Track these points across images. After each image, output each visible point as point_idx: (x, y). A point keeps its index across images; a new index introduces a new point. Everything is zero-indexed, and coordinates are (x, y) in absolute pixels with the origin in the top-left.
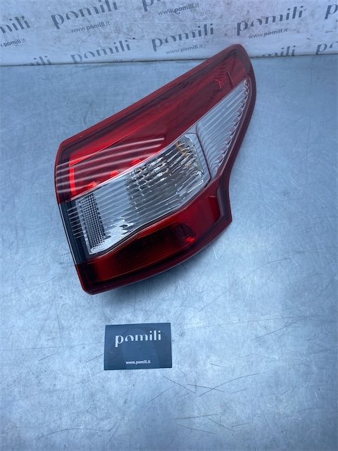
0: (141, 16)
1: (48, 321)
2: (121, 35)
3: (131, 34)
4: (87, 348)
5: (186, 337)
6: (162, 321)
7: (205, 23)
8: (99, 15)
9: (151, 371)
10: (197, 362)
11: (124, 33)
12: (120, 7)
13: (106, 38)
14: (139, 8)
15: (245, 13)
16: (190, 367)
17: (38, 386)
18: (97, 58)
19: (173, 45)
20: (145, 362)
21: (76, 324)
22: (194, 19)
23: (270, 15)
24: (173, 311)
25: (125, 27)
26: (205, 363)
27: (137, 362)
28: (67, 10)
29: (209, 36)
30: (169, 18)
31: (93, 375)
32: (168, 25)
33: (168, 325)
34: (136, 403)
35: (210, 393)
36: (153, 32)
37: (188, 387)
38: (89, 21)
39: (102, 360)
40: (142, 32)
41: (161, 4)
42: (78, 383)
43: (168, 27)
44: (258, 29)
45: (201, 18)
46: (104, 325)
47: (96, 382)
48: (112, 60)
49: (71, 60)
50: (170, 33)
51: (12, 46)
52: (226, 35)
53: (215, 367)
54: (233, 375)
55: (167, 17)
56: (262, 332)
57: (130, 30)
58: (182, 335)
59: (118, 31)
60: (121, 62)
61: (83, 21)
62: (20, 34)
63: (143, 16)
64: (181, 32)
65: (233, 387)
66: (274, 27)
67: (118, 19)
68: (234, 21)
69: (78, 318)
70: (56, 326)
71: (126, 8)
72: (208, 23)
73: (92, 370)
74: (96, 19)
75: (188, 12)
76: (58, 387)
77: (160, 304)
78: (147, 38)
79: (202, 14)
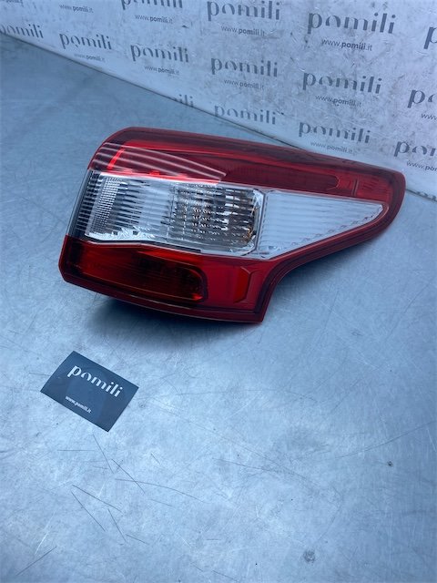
0: (297, 93)
1: (24, 316)
2: (271, 105)
3: (281, 107)
4: (40, 361)
5: (144, 411)
6: (132, 381)
7: (362, 127)
8: (257, 75)
9: (85, 421)
10: (137, 443)
11: (275, 104)
12: (280, 75)
13: (255, 101)
14: (298, 84)
15: (410, 134)
16: (128, 443)
18: (238, 120)
19: (320, 138)
20: (85, 408)
21: (47, 333)
22: (352, 118)
24: (150, 378)
25: (278, 97)
26: (145, 450)
27: (77, 404)
28: (228, 59)
29: (363, 143)
30: (326, 107)
31: (27, 389)
32: (322, 114)
33: (134, 388)
34: (46, 443)
35: (128, 483)
36: (305, 115)
37: (110, 462)
38: (244, 77)
39: (45, 380)
40: (293, 111)
41: (321, 88)
42: (7, 387)
43: (322, 116)
44: (420, 158)
45: (360, 120)
46: (72, 349)
47: (25, 397)
48: (252, 128)
49: (213, 111)
50: (322, 123)
51: (165, 74)
52: (381, 150)
53: (153, 461)
54: (167, 481)
55: (325, 104)
56: (230, 457)
57: (282, 102)
58: (142, 406)
59: (269, 99)
60: (262, 134)
61: (239, 75)
62: (177, 65)
63: (300, 94)
64: (333, 127)
65: (157, 494)
67: (273, 87)
68: (394, 138)
69: (53, 329)
70: (29, 323)
71: (285, 78)
72: (366, 128)
73: (30, 383)
74: (252, 78)
75: (347, 107)
77: (141, 364)
78: (296, 118)
79: (361, 117)
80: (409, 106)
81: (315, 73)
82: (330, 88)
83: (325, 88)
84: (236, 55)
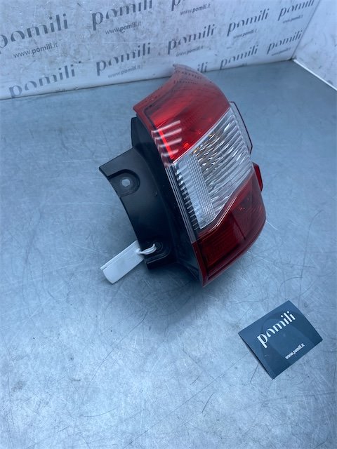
0: (89, 36)
2: (68, 59)
3: (77, 57)
5: (310, 306)
6: (281, 303)
7: (144, 42)
8: (48, 35)
11: (71, 56)
12: (71, 25)
13: (51, 62)
14: (89, 27)
15: (176, 30)
17: (224, 443)
18: (40, 89)
19: (115, 67)
21: (210, 348)
22: (136, 38)
23: (192, 33)
25: (73, 48)
28: (13, 30)
30: (115, 38)
31: (267, 390)
32: (113, 45)
33: (289, 304)
36: (99, 54)
38: (36, 43)
39: (262, 370)
40: (89, 55)
41: (109, 22)
42: (260, 410)
43: (113, 48)
44: (184, 47)
45: (142, 37)
46: (236, 334)
47: (275, 396)
48: (54, 90)
49: (9, 94)
50: (114, 54)
52: (159, 54)
55: (113, 36)
57: (77, 52)
58: (305, 305)
59: (65, 53)
60: (64, 91)
61: (29, 42)
63: (92, 36)
64: (123, 53)
66: (194, 44)
67: (66, 40)
68: (166, 40)
69: (206, 341)
70: (190, 361)
71: (76, 26)
72: (146, 42)
73: (261, 386)
74: (44, 39)
75: (131, 31)
76: (245, 429)
78: (92, 60)
79: (142, 33)
80: (173, 10)
81: (101, 10)
82: (115, 19)
83: (112, 21)
84: (21, 22)
